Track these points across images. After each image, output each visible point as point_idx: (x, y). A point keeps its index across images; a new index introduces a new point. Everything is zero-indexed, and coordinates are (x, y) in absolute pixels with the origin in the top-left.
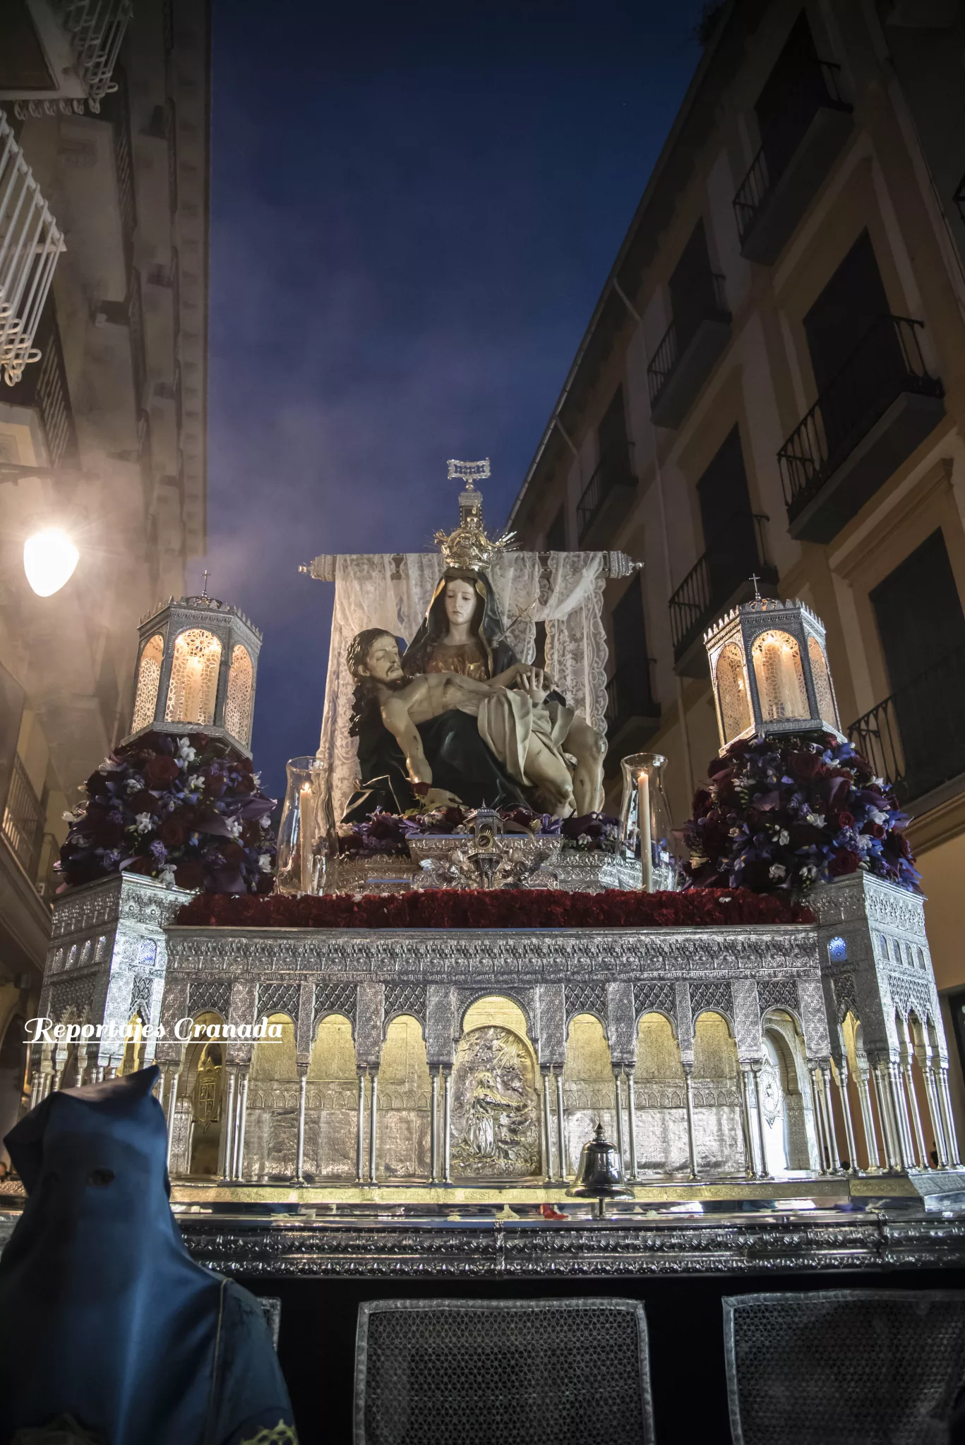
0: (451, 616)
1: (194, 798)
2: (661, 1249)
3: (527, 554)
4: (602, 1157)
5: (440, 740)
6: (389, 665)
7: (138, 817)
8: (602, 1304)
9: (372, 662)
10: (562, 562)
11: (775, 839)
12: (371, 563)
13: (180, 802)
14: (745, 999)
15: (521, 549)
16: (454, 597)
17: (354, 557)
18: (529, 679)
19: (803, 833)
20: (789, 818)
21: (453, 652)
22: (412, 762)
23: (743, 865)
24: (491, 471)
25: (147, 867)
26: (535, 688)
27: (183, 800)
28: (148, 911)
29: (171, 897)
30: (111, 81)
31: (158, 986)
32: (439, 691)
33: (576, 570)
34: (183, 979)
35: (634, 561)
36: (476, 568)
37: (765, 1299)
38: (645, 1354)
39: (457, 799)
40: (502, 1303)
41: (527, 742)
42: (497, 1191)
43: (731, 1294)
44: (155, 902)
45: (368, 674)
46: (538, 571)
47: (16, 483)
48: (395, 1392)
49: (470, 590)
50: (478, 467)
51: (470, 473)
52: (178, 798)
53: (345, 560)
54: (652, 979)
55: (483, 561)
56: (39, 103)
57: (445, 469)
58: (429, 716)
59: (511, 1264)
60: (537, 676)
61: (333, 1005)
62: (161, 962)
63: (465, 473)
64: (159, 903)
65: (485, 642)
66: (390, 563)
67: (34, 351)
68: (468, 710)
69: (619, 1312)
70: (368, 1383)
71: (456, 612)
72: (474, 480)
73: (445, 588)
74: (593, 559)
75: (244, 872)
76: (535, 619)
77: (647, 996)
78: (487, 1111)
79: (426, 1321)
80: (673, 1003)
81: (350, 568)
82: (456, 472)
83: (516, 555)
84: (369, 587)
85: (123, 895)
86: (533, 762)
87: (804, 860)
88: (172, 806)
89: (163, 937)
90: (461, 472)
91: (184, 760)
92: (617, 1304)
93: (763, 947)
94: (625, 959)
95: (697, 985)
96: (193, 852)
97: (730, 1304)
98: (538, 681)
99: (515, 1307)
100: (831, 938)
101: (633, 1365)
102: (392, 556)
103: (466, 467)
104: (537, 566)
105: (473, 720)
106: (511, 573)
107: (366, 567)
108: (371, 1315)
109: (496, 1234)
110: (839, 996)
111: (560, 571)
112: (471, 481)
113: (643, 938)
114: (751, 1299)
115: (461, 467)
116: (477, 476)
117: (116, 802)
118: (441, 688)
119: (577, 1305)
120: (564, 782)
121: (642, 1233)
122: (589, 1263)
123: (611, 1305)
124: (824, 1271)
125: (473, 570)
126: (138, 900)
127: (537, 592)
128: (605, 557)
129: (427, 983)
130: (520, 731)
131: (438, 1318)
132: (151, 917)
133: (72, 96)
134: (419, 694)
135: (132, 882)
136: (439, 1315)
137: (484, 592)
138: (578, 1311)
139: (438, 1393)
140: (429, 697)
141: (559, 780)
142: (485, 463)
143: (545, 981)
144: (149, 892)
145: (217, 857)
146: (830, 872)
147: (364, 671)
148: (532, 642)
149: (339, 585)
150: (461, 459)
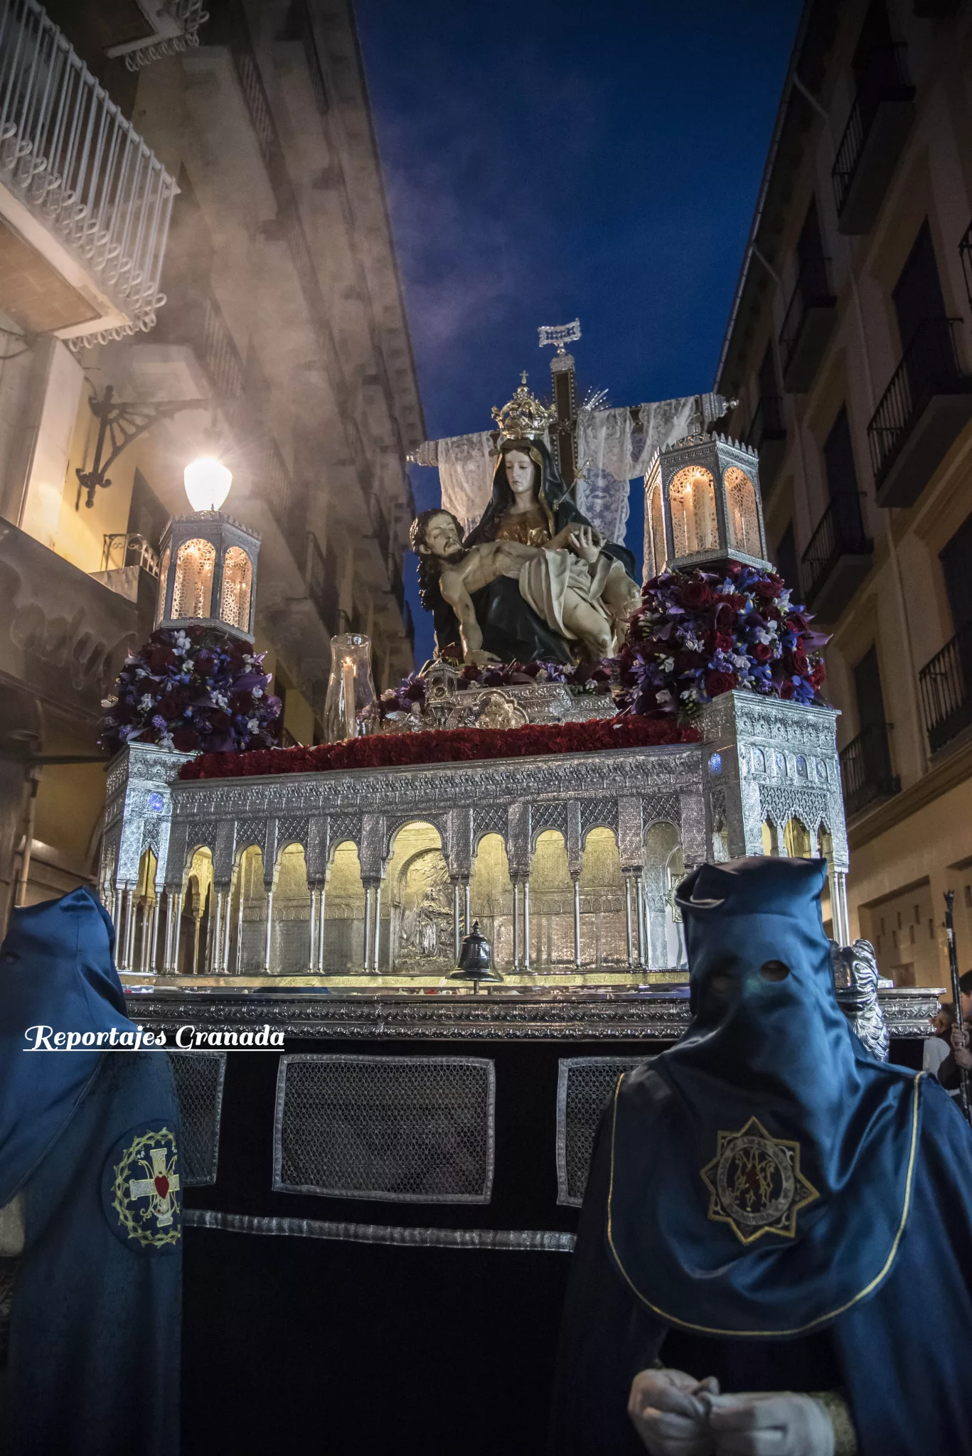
0: (513, 487)
1: (187, 678)
2: (504, 1018)
3: (618, 411)
4: (475, 947)
5: (488, 604)
6: (444, 541)
7: (142, 698)
8: (461, 1061)
9: (430, 541)
10: (653, 413)
11: (662, 667)
12: (471, 443)
13: (177, 683)
14: (632, 815)
15: (615, 405)
16: (511, 468)
17: (455, 439)
18: (578, 537)
19: (685, 659)
20: (674, 646)
21: (515, 520)
22: (463, 629)
23: (641, 694)
24: (581, 331)
25: (151, 736)
26: (585, 545)
27: (179, 681)
28: (155, 771)
29: (174, 759)
30: (202, 10)
31: (166, 828)
32: (488, 561)
33: (667, 419)
34: (183, 822)
35: (728, 401)
36: (532, 437)
37: (596, 1062)
38: (492, 1100)
39: (496, 657)
40: (384, 1059)
41: (562, 598)
42: (410, 978)
43: (567, 1057)
44: (160, 763)
45: (429, 552)
46: (629, 426)
47: (172, 417)
48: (304, 1120)
49: (526, 459)
50: (569, 329)
51: (561, 337)
52: (175, 680)
53: (447, 444)
54: (548, 800)
55: (535, 429)
56: (144, 51)
57: (537, 337)
58: (481, 584)
59: (389, 1029)
60: (586, 533)
61: (291, 835)
62: (166, 810)
63: (557, 338)
64: (164, 764)
65: (546, 507)
66: (488, 440)
67: (161, 295)
68: (511, 575)
69: (475, 1068)
70: (285, 1114)
71: (515, 482)
72: (565, 344)
73: (503, 459)
74: (684, 405)
75: (233, 734)
76: (629, 477)
77: (542, 815)
78: (431, 920)
79: (328, 1070)
80: (565, 820)
81: (451, 451)
82: (548, 338)
83: (607, 413)
84: (471, 466)
85: (132, 760)
86: (570, 616)
87: (687, 683)
88: (169, 687)
89: (168, 791)
90: (552, 338)
91: (183, 649)
92: (473, 1062)
93: (649, 767)
94: (525, 784)
95: (587, 802)
96: (189, 722)
97: (565, 1065)
98: (587, 538)
99: (394, 1062)
100: (710, 756)
101: (482, 1108)
102: (490, 432)
103: (556, 332)
104: (628, 421)
105: (515, 582)
106: (603, 432)
107: (466, 447)
108: (288, 1065)
109: (376, 1005)
110: (714, 807)
111: (652, 423)
112: (562, 345)
113: (540, 764)
114: (583, 1061)
115: (552, 333)
116: (568, 340)
117: (131, 688)
118: (491, 556)
119: (442, 1062)
120: (601, 632)
121: (491, 1006)
122: (450, 1031)
123: (468, 1062)
124: (665, 1040)
125: (528, 438)
126: (145, 762)
127: (629, 446)
128: (696, 401)
129: (362, 813)
130: (555, 589)
131: (337, 1068)
132: (158, 775)
133: (171, 36)
134: (472, 565)
135: (137, 749)
136: (337, 1067)
137: (540, 458)
138: (442, 1066)
139: (334, 1122)
140: (481, 566)
141: (595, 630)
142: (576, 324)
143: (456, 806)
144: (154, 756)
145: (205, 724)
146: (708, 693)
147: (426, 550)
148: (626, 500)
149: (443, 468)
150: (550, 325)
